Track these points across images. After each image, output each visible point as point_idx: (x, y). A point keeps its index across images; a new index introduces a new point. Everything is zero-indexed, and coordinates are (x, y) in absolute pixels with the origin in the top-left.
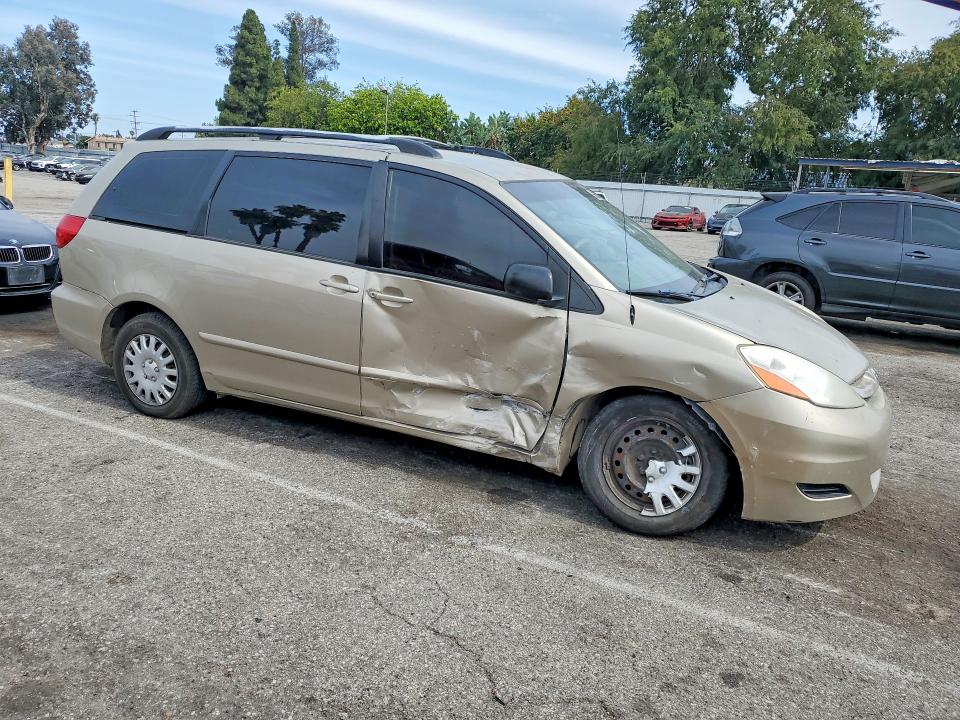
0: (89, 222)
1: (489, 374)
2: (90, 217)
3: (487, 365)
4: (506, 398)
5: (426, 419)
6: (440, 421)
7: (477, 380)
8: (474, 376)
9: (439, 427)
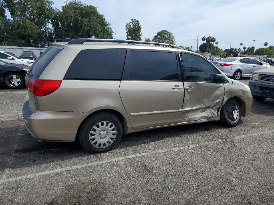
0: (63, 81)
1: (207, 102)
2: (63, 79)
3: (206, 100)
4: (210, 107)
5: (194, 118)
6: (196, 117)
7: (204, 105)
8: (203, 104)
9: (197, 119)
